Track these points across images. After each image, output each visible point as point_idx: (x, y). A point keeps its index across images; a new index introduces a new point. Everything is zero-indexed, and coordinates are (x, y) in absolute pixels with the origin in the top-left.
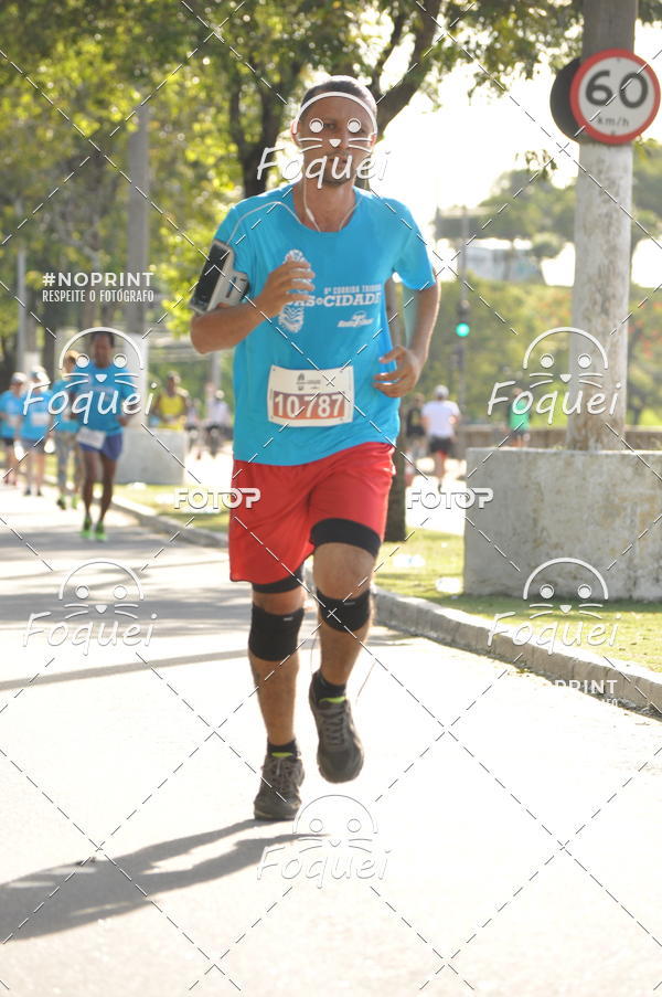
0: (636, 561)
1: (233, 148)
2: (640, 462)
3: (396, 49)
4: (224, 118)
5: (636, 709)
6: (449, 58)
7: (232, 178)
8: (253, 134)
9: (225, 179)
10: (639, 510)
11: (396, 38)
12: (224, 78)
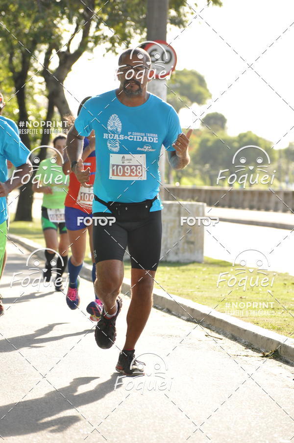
0: (168, 246)
1: (11, 74)
2: (170, 206)
3: (76, 34)
4: (7, 62)
5: (161, 310)
6: (97, 40)
7: (11, 86)
8: (19, 69)
9: (8, 86)
10: (169, 225)
11: (77, 30)
12: (7, 46)
